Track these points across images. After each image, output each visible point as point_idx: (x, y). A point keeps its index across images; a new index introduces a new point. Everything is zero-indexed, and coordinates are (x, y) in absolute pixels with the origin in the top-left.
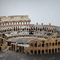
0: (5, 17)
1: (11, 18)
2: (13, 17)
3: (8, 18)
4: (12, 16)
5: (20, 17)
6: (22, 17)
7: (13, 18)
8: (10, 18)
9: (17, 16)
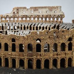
0: (25, 8)
1: (34, 11)
2: (37, 8)
3: (29, 10)
4: (35, 8)
5: (47, 9)
6: (51, 9)
7: (37, 10)
8: (32, 10)
9: (42, 8)
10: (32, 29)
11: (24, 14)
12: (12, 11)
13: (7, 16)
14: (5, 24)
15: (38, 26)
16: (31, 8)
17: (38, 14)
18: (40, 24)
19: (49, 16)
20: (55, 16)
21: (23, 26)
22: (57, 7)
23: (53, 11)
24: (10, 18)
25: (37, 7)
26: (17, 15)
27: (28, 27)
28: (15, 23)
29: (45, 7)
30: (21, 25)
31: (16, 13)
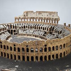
0: (32, 12)
1: (39, 14)
3: (35, 14)
4: (40, 12)
5: (48, 14)
7: (41, 14)
9: (45, 12)
10: (36, 28)
11: (32, 17)
12: (23, 14)
13: (19, 17)
14: (18, 24)
15: (40, 27)
16: (36, 12)
17: (41, 17)
18: (42, 25)
19: (49, 19)
20: (53, 19)
21: (30, 26)
22: (55, 13)
23: (52, 15)
24: (21, 19)
25: (41, 12)
26: (27, 17)
27: (33, 27)
28: (25, 24)
29: (47, 12)
30: (29, 25)
31: (26, 15)
